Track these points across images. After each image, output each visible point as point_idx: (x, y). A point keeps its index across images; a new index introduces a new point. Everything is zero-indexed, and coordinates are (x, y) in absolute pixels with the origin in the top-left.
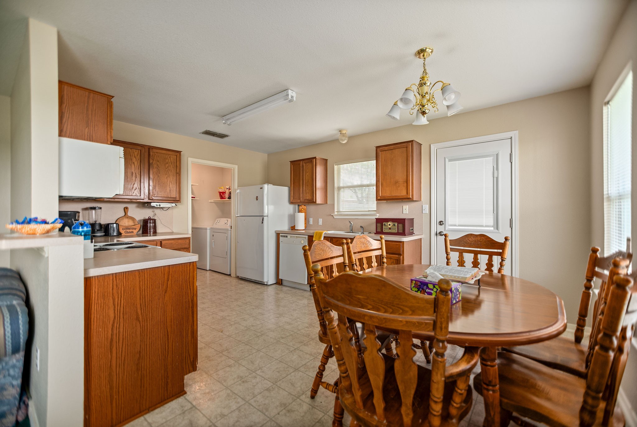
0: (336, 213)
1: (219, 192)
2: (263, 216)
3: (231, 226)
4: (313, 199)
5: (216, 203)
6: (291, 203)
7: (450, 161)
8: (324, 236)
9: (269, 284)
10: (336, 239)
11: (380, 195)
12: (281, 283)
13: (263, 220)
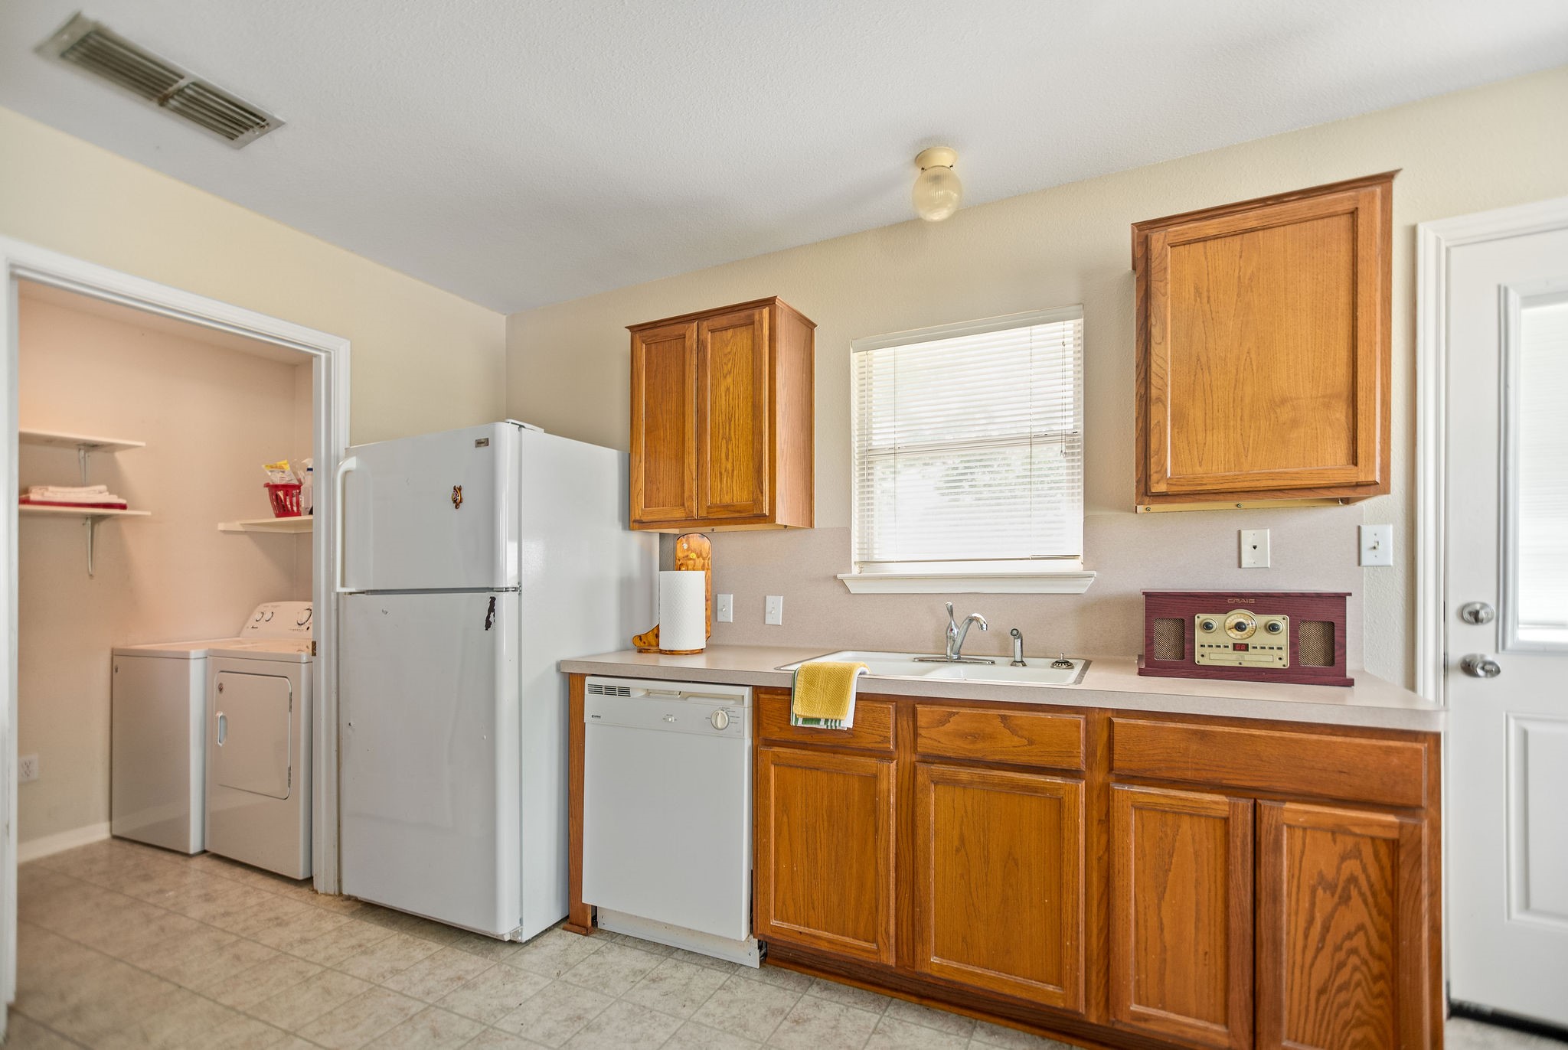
0: (855, 570)
1: (267, 485)
2: (492, 589)
3: (314, 644)
4: (757, 502)
5: (254, 534)
6: (632, 522)
7: (1530, 300)
8: (857, 693)
9: (525, 938)
10: (935, 708)
11: (1169, 475)
12: (589, 923)
13: (491, 609)
